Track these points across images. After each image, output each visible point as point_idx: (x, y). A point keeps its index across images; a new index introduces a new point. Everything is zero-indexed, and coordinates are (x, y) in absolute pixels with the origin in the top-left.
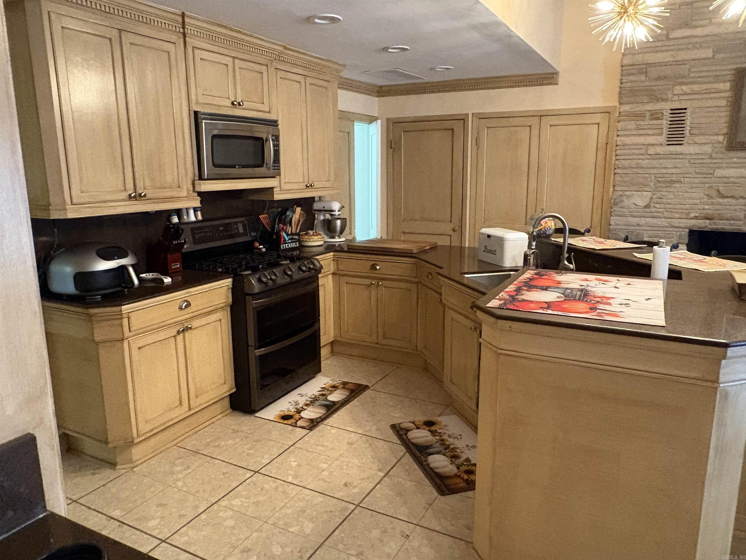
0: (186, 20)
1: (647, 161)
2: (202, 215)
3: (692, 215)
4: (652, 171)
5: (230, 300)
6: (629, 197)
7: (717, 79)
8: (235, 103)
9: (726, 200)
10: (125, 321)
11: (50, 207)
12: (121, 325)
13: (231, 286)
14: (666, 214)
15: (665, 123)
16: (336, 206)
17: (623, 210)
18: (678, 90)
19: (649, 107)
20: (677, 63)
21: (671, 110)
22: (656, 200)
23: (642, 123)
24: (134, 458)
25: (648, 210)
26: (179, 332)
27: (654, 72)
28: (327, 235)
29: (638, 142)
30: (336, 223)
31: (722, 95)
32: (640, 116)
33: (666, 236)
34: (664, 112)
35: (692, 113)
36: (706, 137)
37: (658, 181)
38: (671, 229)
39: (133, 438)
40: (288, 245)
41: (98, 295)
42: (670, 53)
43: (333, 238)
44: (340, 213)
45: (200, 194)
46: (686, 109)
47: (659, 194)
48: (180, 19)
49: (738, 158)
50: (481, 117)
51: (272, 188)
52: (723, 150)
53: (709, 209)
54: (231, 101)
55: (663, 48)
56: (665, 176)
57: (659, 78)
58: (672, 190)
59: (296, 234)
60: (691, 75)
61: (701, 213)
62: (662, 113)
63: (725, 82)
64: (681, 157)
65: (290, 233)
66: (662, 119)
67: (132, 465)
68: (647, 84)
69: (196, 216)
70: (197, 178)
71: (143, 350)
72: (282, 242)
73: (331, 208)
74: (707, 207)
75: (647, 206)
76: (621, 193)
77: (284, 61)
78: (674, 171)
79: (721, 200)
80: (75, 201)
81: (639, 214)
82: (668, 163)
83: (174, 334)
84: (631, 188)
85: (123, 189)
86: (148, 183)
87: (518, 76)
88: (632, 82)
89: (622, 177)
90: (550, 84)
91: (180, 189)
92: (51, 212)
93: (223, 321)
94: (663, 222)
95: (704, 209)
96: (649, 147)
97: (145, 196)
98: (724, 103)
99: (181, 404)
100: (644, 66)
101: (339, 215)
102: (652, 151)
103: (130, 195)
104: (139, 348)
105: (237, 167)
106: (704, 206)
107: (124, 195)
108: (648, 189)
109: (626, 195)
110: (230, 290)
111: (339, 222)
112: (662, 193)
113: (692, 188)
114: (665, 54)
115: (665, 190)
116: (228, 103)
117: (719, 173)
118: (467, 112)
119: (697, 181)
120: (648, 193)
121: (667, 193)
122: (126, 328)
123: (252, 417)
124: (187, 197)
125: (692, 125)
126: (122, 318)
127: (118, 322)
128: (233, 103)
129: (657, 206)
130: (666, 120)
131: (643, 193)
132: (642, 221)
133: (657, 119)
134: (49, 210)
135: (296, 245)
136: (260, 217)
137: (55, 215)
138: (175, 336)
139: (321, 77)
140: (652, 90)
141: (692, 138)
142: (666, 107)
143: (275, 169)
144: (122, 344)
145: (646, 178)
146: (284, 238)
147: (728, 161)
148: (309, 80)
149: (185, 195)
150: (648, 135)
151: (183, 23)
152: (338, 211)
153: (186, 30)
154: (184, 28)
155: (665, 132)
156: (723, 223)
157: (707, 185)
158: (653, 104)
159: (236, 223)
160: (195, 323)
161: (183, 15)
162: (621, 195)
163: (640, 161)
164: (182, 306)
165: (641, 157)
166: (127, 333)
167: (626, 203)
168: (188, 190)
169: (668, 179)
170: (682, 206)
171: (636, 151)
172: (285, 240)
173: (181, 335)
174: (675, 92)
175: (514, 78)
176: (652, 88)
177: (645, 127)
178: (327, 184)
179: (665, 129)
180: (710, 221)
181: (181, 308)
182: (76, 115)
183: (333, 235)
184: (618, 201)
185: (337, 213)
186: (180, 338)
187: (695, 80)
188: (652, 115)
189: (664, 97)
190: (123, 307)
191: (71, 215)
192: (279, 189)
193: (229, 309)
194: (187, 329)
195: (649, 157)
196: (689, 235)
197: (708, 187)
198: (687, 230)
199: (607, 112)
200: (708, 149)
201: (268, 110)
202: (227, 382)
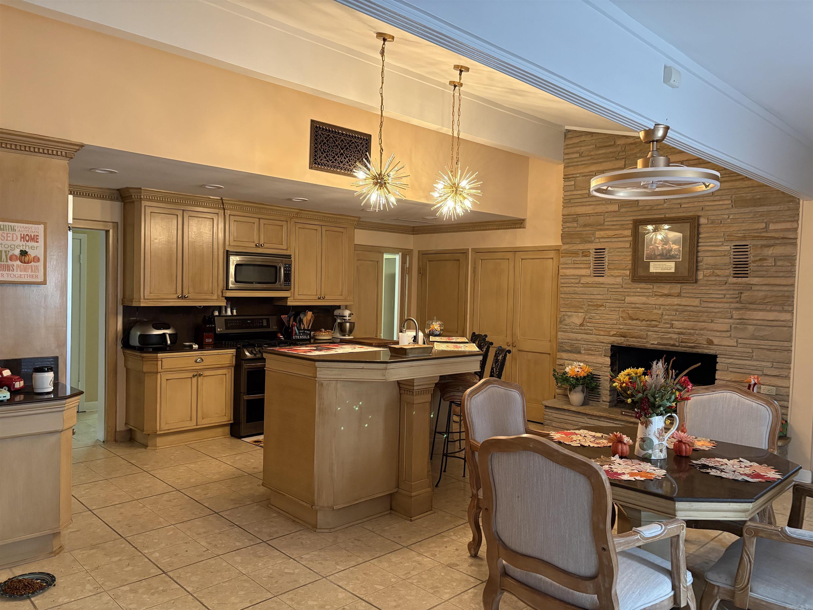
0: (224, 201)
1: (581, 289)
2: (236, 312)
3: (612, 333)
4: (584, 296)
5: (234, 363)
6: (569, 316)
7: (623, 227)
8: (258, 245)
9: (634, 322)
10: (160, 363)
11: (133, 300)
12: (157, 365)
13: (235, 354)
14: (594, 332)
15: (592, 259)
16: (347, 313)
17: (566, 327)
18: (598, 234)
19: (581, 247)
20: (597, 214)
21: (596, 249)
22: (587, 320)
23: (576, 259)
24: (158, 445)
25: (583, 328)
26: (194, 376)
27: (582, 220)
28: (340, 334)
29: (575, 273)
30: (346, 325)
31: (626, 239)
32: (575, 253)
33: (596, 350)
34: (591, 251)
35: (609, 252)
36: (619, 271)
37: (589, 305)
38: (599, 344)
39: (157, 431)
40: (300, 337)
41: (151, 348)
42: (592, 207)
43: (344, 336)
44: (349, 318)
45: (227, 298)
46: (604, 249)
47: (589, 315)
48: (221, 201)
49: (640, 288)
50: (477, 251)
51: (287, 298)
52: (630, 281)
53: (623, 328)
54: (255, 244)
55: (588, 203)
56: (593, 301)
57: (585, 226)
58: (598, 312)
59: (308, 330)
60: (606, 223)
61: (617, 332)
62: (589, 252)
63: (627, 229)
64: (603, 286)
65: (302, 328)
66: (589, 256)
67: (156, 448)
68: (577, 229)
69: (232, 312)
70: (225, 289)
71: (169, 381)
72: (294, 334)
73: (343, 314)
74: (622, 327)
75: (582, 325)
76: (564, 313)
77: (301, 217)
78: (599, 297)
79: (630, 322)
80: (146, 297)
81: (577, 330)
82: (595, 291)
83: (191, 376)
84: (571, 310)
85: (175, 293)
86: (191, 290)
87: (498, 222)
88: (569, 227)
89: (564, 300)
90: (520, 228)
91: (212, 295)
92: (134, 303)
93: (227, 375)
94: (593, 338)
95: (620, 329)
96: (582, 278)
97: (187, 297)
98: (628, 245)
99: (191, 420)
100: (575, 216)
101: (349, 319)
102: (583, 280)
103: (178, 296)
104: (167, 380)
105: (254, 283)
106: (620, 326)
107: (175, 296)
108: (582, 311)
109: (567, 315)
110: (234, 357)
111: (348, 324)
112: (592, 314)
113: (611, 311)
114: (588, 207)
115: (593, 312)
116: (253, 245)
117: (628, 299)
118: (467, 248)
119: (614, 305)
120: (582, 314)
121: (595, 315)
122: (159, 367)
123: (239, 440)
124: (217, 300)
125: (609, 261)
126: (157, 361)
127: (155, 362)
128: (256, 245)
129: (588, 324)
130: (592, 257)
131: (579, 314)
132: (580, 336)
133: (586, 256)
134: (132, 301)
135: (307, 337)
136: (282, 316)
137: (135, 304)
138: (191, 378)
139: (338, 225)
140: (582, 234)
141: (609, 271)
142: (592, 247)
143: (286, 285)
144: (157, 375)
145: (580, 302)
146: (295, 331)
147: (634, 290)
148: (324, 229)
149: (216, 298)
150: (582, 268)
151: (223, 203)
152: (349, 317)
153: (225, 206)
154: (223, 205)
155: (592, 267)
156: (633, 341)
157: (621, 309)
158: (583, 244)
159: (262, 319)
160: (207, 373)
161: (222, 199)
162: (564, 315)
163: (576, 288)
164: (197, 360)
165: (577, 285)
166: (160, 370)
167: (568, 321)
168: (218, 296)
169: (595, 303)
170: (606, 326)
171: (573, 281)
172: (296, 333)
173: (196, 378)
174: (597, 236)
175: (497, 223)
176: (581, 232)
177: (579, 262)
178: (341, 298)
179: (591, 264)
180: (624, 338)
181: (196, 361)
182: (152, 254)
183: (344, 334)
184: (562, 319)
185: (347, 318)
186: (195, 380)
187: (609, 227)
188: (582, 253)
189: (590, 239)
190: (159, 355)
191: (142, 305)
192: (293, 299)
193: (233, 369)
194: (200, 375)
195: (582, 285)
196: (611, 350)
197: (622, 311)
198: (610, 345)
199: (557, 250)
200: (619, 280)
201: (285, 248)
202: (227, 415)
